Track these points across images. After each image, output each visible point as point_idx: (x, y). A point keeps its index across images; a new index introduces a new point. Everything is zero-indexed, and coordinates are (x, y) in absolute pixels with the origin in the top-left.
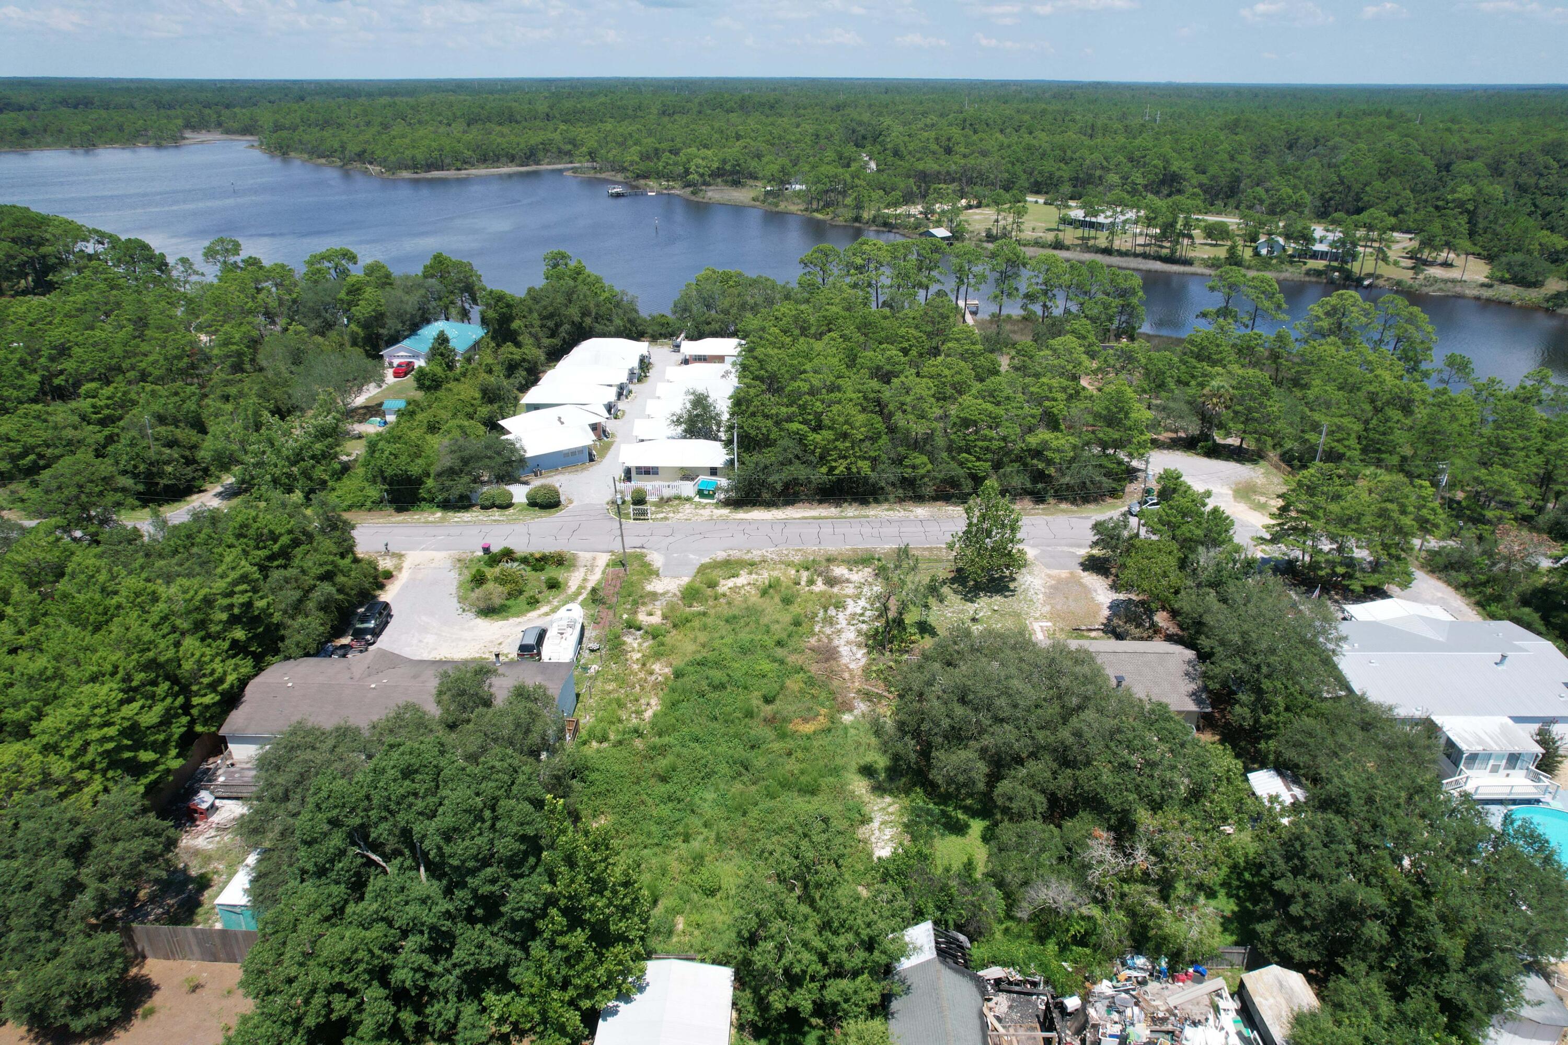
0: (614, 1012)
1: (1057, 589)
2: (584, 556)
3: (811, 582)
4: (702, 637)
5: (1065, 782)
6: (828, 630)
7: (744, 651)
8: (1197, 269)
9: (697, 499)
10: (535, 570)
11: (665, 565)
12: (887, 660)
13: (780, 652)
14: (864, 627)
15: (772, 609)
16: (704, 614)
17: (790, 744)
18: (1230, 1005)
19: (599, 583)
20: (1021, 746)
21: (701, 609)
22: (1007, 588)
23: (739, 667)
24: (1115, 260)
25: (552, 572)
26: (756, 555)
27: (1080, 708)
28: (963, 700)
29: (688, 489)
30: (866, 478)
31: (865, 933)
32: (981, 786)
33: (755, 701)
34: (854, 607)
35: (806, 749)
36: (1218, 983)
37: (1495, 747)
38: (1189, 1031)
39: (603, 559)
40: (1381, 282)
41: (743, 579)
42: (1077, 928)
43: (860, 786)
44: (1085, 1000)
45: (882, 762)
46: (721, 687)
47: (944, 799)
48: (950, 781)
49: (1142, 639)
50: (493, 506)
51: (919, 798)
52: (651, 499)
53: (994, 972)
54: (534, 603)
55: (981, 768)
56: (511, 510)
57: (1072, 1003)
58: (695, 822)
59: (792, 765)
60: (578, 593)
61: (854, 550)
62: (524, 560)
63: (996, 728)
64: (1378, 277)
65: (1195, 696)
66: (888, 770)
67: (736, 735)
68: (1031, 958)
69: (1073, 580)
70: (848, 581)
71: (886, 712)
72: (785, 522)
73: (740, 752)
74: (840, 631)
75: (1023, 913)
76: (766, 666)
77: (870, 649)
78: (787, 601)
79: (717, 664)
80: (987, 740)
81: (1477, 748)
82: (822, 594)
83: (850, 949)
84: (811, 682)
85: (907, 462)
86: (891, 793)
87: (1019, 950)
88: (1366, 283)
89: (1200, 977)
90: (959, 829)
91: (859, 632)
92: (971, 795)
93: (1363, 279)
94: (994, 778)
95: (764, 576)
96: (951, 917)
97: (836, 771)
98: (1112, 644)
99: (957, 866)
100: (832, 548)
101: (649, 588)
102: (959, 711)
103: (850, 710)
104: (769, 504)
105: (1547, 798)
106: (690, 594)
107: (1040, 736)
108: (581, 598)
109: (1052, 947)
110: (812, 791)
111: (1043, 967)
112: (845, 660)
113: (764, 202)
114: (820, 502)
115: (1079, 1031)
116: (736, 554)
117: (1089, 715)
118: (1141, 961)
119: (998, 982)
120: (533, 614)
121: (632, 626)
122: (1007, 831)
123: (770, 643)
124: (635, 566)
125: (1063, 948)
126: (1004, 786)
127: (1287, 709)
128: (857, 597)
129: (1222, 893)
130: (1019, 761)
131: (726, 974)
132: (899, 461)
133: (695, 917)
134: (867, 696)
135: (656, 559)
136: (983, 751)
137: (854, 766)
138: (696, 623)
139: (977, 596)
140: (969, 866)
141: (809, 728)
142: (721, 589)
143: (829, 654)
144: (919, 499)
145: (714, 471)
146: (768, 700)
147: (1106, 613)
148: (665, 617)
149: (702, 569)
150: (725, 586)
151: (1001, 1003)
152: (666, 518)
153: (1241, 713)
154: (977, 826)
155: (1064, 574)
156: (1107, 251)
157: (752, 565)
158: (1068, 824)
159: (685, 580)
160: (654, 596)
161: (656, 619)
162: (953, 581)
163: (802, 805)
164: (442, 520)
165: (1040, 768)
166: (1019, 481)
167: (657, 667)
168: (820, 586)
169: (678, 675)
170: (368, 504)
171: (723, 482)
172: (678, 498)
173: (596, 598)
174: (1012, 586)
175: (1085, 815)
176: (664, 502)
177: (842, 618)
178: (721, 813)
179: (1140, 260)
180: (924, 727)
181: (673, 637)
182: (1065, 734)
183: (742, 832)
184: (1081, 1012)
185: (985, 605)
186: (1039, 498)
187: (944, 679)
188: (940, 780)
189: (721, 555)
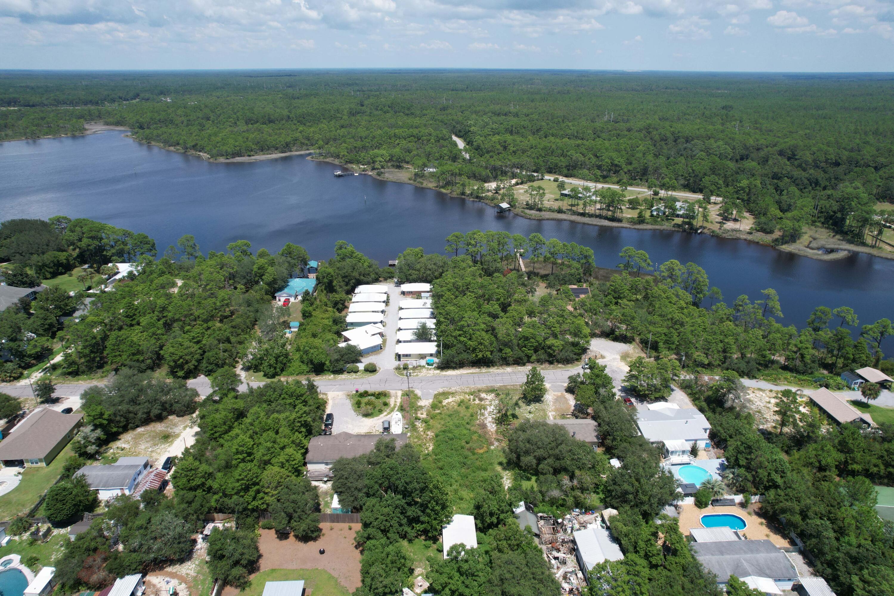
0: (446, 527)
1: (557, 400)
2: (392, 392)
3: (474, 400)
4: (443, 422)
5: (557, 464)
6: (482, 418)
7: (457, 427)
8: (624, 224)
9: (427, 366)
10: (377, 398)
11: (422, 395)
12: (503, 428)
13: (468, 426)
14: (494, 416)
15: (462, 410)
16: (440, 413)
17: (476, 456)
18: (599, 519)
19: (401, 403)
20: (545, 455)
21: (439, 411)
22: (541, 400)
23: (457, 432)
24: (586, 220)
25: (383, 399)
26: (453, 389)
27: (561, 444)
28: (528, 442)
29: (423, 362)
30: (489, 358)
31: (509, 502)
32: (534, 466)
33: (464, 444)
34: (490, 409)
35: (481, 458)
36: (598, 514)
37: (678, 449)
38: (588, 525)
39: (400, 393)
40: (706, 231)
41: (450, 400)
42: (561, 502)
43: (499, 468)
44: (563, 519)
45: (505, 461)
46: (452, 439)
47: (524, 471)
48: (526, 465)
49: (583, 418)
50: (352, 371)
51: (517, 471)
52: (410, 367)
53: (540, 514)
54: (381, 411)
55: (534, 461)
56: (359, 373)
57: (560, 521)
58: (453, 481)
59: (478, 463)
60: (395, 407)
61: (487, 387)
62: (373, 395)
63: (538, 450)
64: (704, 228)
65: (597, 437)
66: (507, 463)
67: (460, 454)
68: (549, 511)
69: (563, 396)
70: (486, 399)
71: (505, 444)
72: (461, 375)
73: (462, 460)
74: (486, 418)
75: (547, 499)
76: (465, 432)
77: (497, 424)
78: (467, 408)
79: (450, 432)
80: (536, 454)
81: (673, 450)
82: (478, 405)
83: (505, 506)
84: (480, 436)
85: (503, 352)
86: (508, 470)
87: (546, 509)
88: (699, 231)
89: (593, 513)
90: (529, 479)
91: (493, 418)
92: (532, 469)
93: (698, 229)
94: (538, 464)
95: (458, 398)
96: (528, 501)
97: (491, 464)
98: (574, 421)
99: (529, 488)
100: (480, 386)
101: (419, 404)
102: (528, 445)
103: (493, 445)
104: (454, 368)
105: (692, 462)
106: (434, 406)
107: (550, 452)
108: (396, 409)
109: (555, 507)
110: (486, 470)
111: (552, 513)
112: (489, 428)
113: (415, 181)
114: (472, 366)
115: (561, 528)
116: (446, 390)
117: (563, 446)
118: (577, 510)
119: (541, 517)
120: (382, 416)
121: (417, 419)
122: (542, 478)
123: (465, 423)
124: (412, 396)
125: (557, 507)
126: (541, 466)
127: (621, 441)
128: (491, 405)
129: (601, 493)
130: (545, 459)
131: (472, 518)
132: (501, 350)
133: (458, 506)
134: (498, 440)
135: (418, 392)
136: (535, 456)
137: (496, 462)
138: (438, 417)
139: (530, 403)
140: (532, 487)
141: (481, 451)
142: (444, 404)
143: (483, 426)
144: (508, 364)
145: (431, 355)
146: (467, 443)
147: (573, 408)
148: (427, 415)
149: (436, 396)
150: (445, 402)
151: (542, 522)
152: (417, 375)
153: (608, 442)
154: (534, 478)
155: (559, 394)
156: (583, 215)
157: (453, 394)
158: (558, 476)
159: (431, 401)
160: (421, 407)
161: (424, 416)
162: (522, 398)
163: (485, 474)
164: (335, 378)
165: (550, 461)
166: (543, 357)
167: (429, 433)
168: (477, 402)
169: (437, 436)
170: (305, 373)
171: (436, 360)
172: (420, 366)
173: (402, 409)
174: (542, 399)
175: (563, 473)
176: (414, 368)
177: (486, 413)
178: (460, 478)
179: (598, 219)
180: (518, 450)
181: (431, 422)
182: (557, 451)
183: (468, 483)
184: (562, 523)
185: (533, 407)
186: (551, 363)
187: (523, 436)
188: (523, 465)
189: (441, 390)
